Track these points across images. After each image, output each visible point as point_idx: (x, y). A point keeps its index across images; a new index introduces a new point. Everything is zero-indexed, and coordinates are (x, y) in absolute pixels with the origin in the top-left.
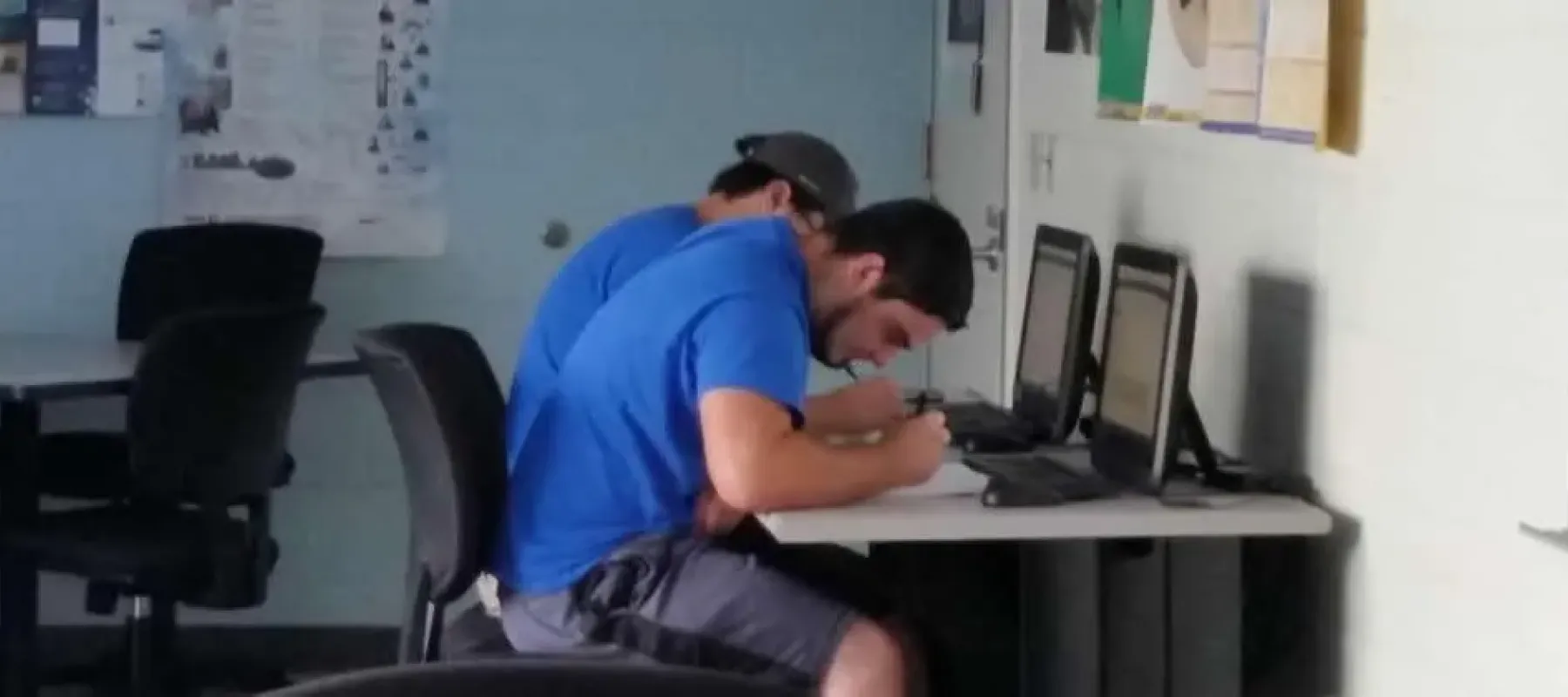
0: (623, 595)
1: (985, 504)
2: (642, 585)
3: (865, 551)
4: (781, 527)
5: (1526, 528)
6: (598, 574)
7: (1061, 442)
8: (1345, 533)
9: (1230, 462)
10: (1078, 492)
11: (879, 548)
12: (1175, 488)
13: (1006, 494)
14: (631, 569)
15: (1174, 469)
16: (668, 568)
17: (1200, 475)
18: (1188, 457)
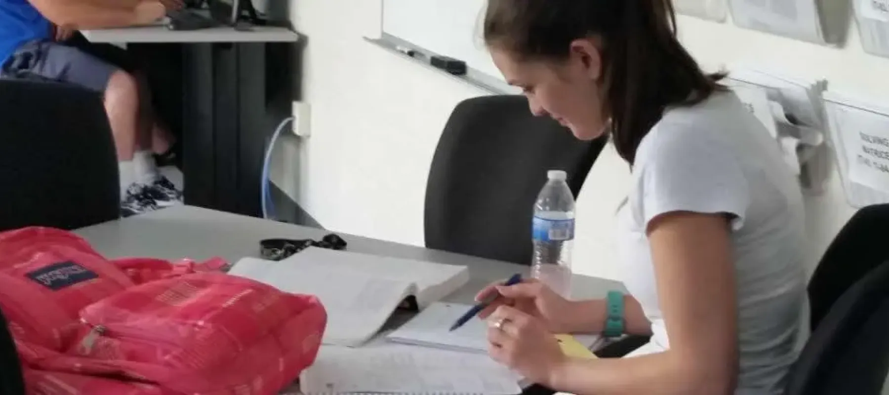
0: (25, 64)
1: (170, 30)
2: (32, 62)
3: (124, 47)
4: (90, 36)
5: (366, 38)
6: (12, 60)
7: (199, 7)
8: (302, 41)
9: (262, 15)
10: (205, 25)
11: (130, 45)
12: (242, 24)
13: (178, 25)
14: (27, 58)
15: (240, 17)
16: (41, 55)
17: (251, 20)
18: (246, 13)
